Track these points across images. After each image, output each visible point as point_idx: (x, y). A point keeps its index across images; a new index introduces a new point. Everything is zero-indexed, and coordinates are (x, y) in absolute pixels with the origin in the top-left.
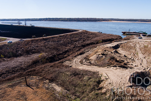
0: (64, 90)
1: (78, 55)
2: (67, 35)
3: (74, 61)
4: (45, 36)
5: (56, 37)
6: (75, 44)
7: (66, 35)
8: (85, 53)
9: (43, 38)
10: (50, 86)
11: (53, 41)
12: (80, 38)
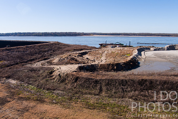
0: (19, 82)
1: (42, 60)
2: (36, 46)
3: (36, 64)
4: (9, 47)
5: (22, 48)
6: (44, 54)
7: (34, 46)
8: (49, 59)
9: (6, 49)
10: (7, 81)
11: (18, 51)
12: (49, 49)
